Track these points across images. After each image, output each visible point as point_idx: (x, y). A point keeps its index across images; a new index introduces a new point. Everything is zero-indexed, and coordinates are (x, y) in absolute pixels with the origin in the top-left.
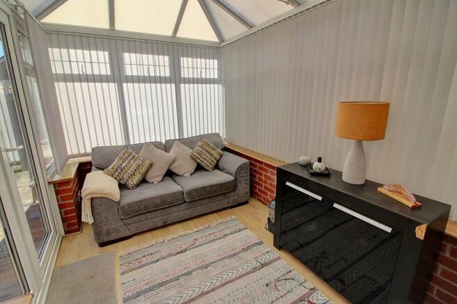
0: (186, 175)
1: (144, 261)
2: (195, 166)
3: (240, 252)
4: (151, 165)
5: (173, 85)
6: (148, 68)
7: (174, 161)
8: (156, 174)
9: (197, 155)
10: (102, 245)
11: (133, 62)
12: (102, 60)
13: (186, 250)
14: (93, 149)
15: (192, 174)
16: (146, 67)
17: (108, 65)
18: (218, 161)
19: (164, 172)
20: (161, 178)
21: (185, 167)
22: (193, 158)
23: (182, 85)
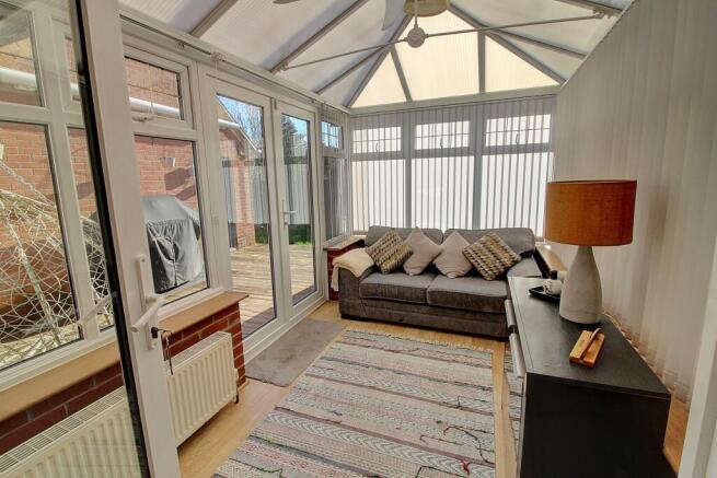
0: (450, 275)
1: (359, 342)
2: (467, 267)
3: (450, 383)
4: (411, 253)
5: (472, 158)
6: (442, 140)
7: (440, 254)
8: (414, 265)
9: (471, 252)
10: (345, 316)
11: (426, 135)
12: (394, 136)
13: (398, 352)
14: (370, 228)
15: (458, 277)
16: (438, 139)
17: (399, 141)
18: (507, 269)
19: (424, 265)
20: (419, 271)
21: (451, 264)
22: (466, 255)
23: (485, 158)
